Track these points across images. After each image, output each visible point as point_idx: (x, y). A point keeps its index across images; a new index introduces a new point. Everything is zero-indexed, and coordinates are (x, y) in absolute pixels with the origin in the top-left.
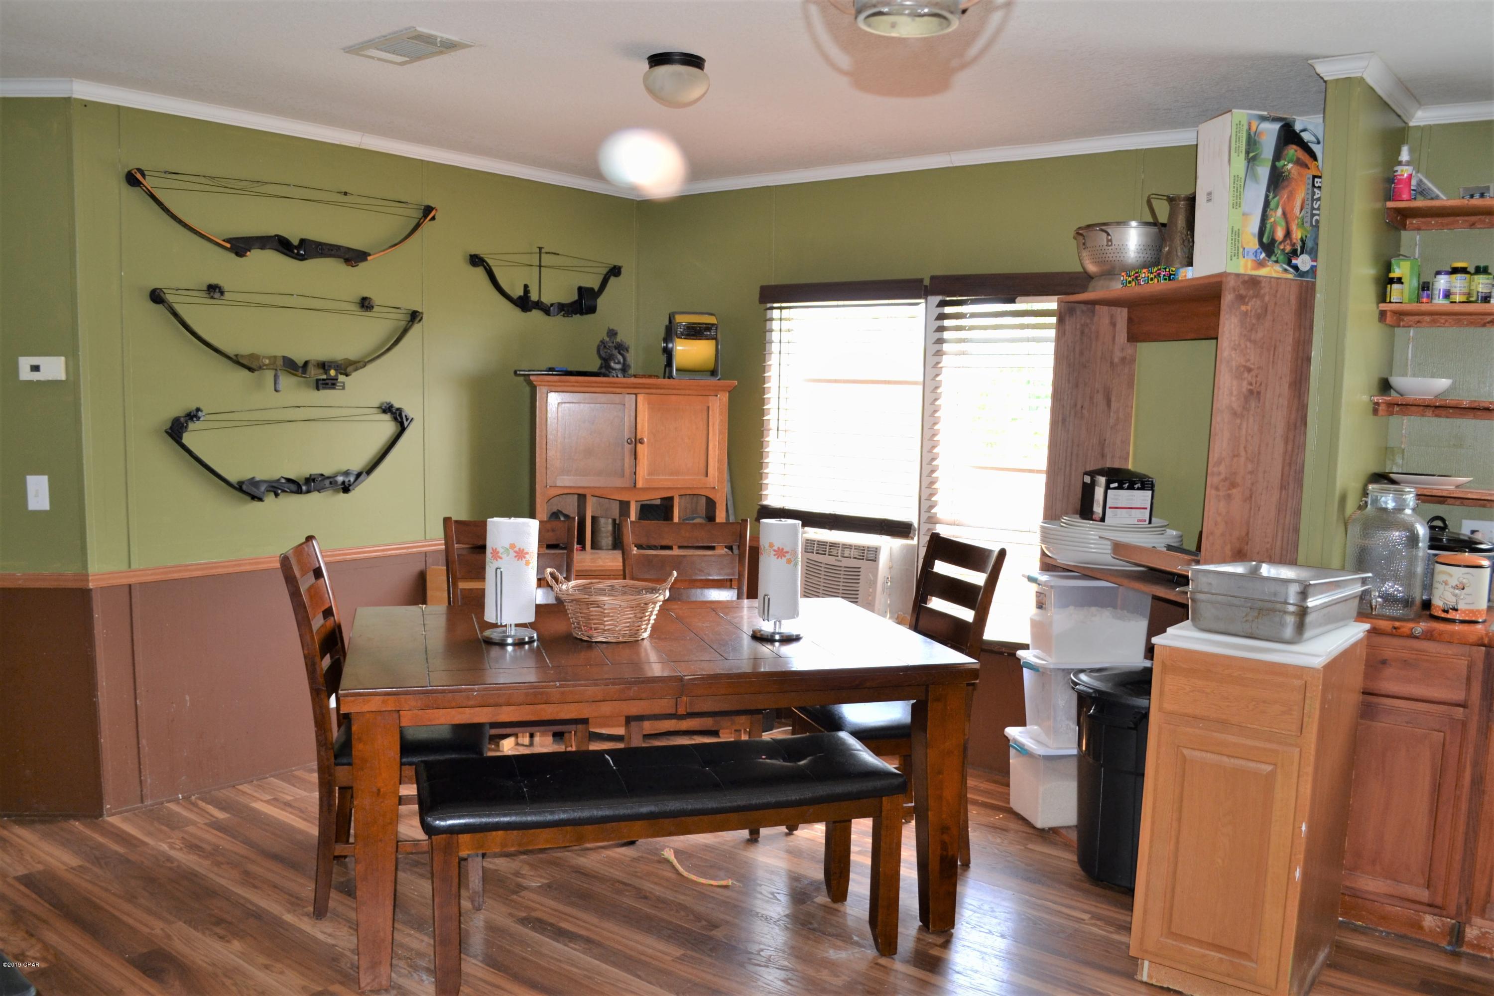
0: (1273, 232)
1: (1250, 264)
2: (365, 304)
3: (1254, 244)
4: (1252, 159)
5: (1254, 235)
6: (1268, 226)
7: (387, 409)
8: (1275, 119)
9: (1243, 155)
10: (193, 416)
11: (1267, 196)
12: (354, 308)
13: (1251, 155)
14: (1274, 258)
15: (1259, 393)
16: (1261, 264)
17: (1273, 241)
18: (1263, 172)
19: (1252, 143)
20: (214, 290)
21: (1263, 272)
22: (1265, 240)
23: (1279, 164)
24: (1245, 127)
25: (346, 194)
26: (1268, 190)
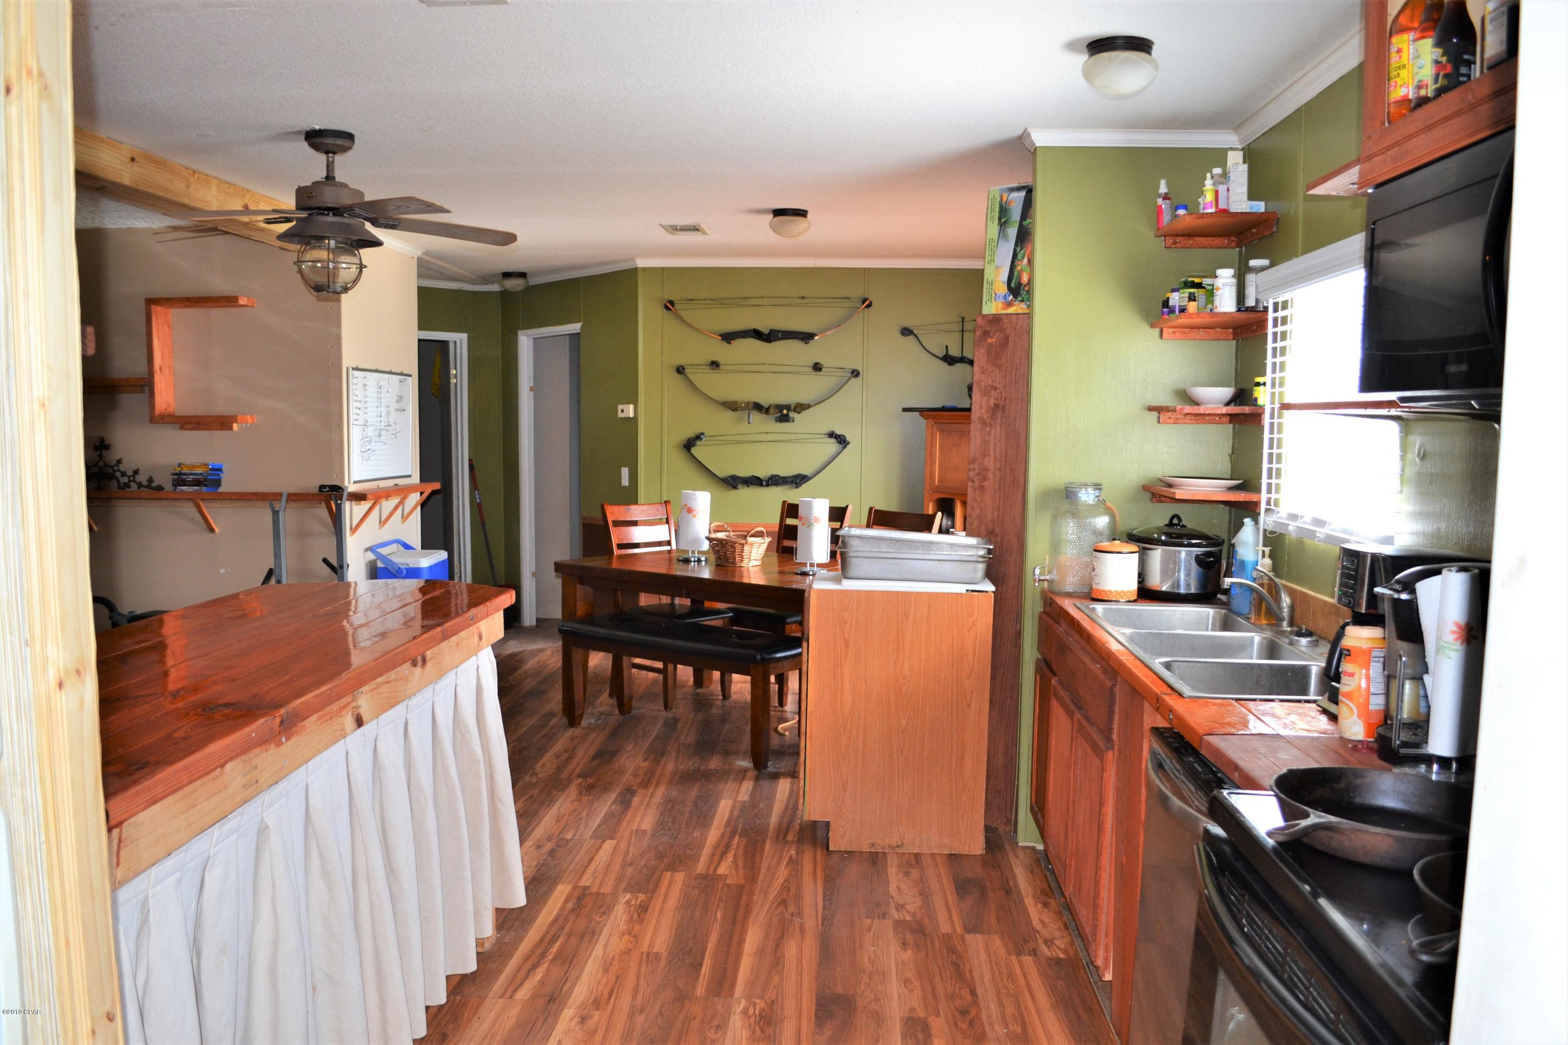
0: (1020, 277)
1: (1000, 306)
2: (817, 367)
3: (1003, 289)
4: (1003, 224)
5: (1003, 282)
6: (1016, 274)
7: (832, 435)
8: (1019, 189)
9: (996, 222)
10: (698, 437)
11: (1015, 250)
12: (811, 370)
13: (1003, 220)
14: (1020, 298)
15: (1004, 407)
16: (1009, 305)
17: (1019, 284)
18: (1012, 232)
19: (1004, 211)
20: (715, 365)
21: (1011, 310)
22: (1013, 285)
23: (1025, 223)
24: (998, 200)
25: (803, 298)
26: (1016, 245)
